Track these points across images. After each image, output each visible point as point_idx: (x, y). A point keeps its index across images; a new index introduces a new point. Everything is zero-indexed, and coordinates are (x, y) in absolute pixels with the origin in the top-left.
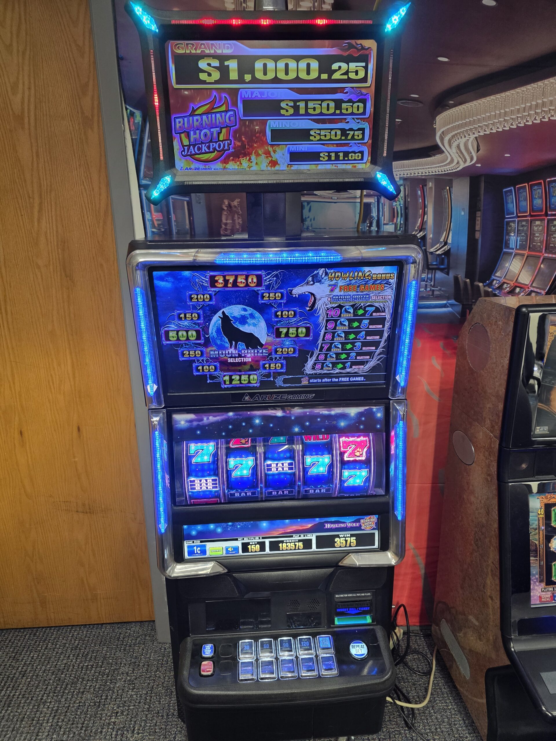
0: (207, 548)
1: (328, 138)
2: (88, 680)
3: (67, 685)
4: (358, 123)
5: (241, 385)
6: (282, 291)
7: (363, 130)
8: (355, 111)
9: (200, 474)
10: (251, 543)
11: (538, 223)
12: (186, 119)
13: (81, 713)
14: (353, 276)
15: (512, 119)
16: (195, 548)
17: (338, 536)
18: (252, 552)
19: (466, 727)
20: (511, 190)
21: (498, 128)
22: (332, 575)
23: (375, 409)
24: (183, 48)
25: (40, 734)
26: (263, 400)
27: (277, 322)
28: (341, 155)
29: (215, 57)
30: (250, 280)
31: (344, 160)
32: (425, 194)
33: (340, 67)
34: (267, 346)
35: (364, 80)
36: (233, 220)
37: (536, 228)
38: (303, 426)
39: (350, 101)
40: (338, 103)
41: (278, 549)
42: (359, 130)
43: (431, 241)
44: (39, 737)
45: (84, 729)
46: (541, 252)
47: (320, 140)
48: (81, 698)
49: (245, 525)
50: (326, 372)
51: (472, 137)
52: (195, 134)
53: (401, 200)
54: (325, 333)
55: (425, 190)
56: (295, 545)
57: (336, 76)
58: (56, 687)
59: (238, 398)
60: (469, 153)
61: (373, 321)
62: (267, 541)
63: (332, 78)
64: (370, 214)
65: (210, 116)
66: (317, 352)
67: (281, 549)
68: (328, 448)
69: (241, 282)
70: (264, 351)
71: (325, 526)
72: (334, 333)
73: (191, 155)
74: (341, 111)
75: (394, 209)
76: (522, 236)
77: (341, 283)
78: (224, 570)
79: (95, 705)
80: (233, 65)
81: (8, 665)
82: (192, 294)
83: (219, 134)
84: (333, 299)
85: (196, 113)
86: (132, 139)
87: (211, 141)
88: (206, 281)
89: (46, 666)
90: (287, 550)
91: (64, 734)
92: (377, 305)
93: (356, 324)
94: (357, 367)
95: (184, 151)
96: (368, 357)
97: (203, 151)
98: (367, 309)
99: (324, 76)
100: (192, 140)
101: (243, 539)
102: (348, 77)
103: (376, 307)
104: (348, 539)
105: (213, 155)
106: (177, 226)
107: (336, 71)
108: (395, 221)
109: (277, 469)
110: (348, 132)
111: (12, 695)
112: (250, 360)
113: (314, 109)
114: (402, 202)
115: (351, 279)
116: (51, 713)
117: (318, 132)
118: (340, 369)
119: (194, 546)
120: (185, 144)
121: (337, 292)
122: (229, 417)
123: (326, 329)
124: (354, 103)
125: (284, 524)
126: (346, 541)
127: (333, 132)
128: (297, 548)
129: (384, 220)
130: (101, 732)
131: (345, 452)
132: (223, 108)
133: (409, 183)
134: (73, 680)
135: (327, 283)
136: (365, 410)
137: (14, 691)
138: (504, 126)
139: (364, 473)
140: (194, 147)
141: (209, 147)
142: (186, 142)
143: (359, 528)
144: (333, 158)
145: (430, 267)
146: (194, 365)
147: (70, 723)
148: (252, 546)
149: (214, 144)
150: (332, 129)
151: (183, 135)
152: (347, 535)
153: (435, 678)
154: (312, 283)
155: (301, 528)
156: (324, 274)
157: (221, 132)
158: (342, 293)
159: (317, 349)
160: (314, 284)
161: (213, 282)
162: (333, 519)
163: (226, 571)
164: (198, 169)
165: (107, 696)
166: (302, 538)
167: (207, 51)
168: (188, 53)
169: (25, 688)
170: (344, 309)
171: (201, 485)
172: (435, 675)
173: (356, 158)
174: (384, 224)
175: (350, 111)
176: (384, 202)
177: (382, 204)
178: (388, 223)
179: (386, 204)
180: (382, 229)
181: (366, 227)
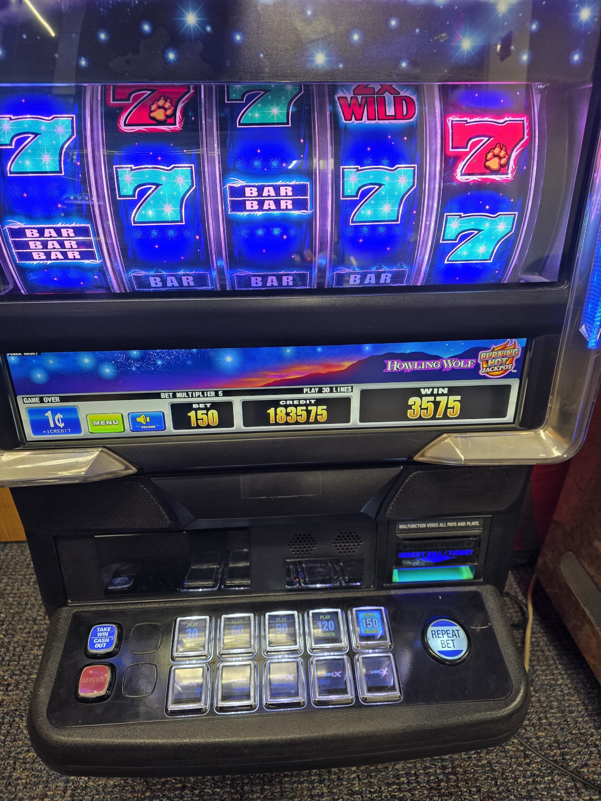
0: (81, 416)
10: (195, 406)
16: (49, 414)
17: (417, 392)
18: (198, 427)
19: (590, 715)
22: (395, 482)
41: (266, 422)
49: (177, 358)
56: (309, 412)
62: (237, 402)
67: (272, 420)
78: (127, 468)
90: (287, 423)
101: (174, 396)
104: (443, 400)
119: (46, 410)
125: (281, 359)
126: (437, 404)
128: (312, 419)
139: (502, 224)
143: (474, 373)
148: (199, 412)
152: (441, 391)
153: (533, 633)
155: (322, 371)
162: (409, 348)
163: (133, 470)
166: (326, 394)
172: (532, 628)
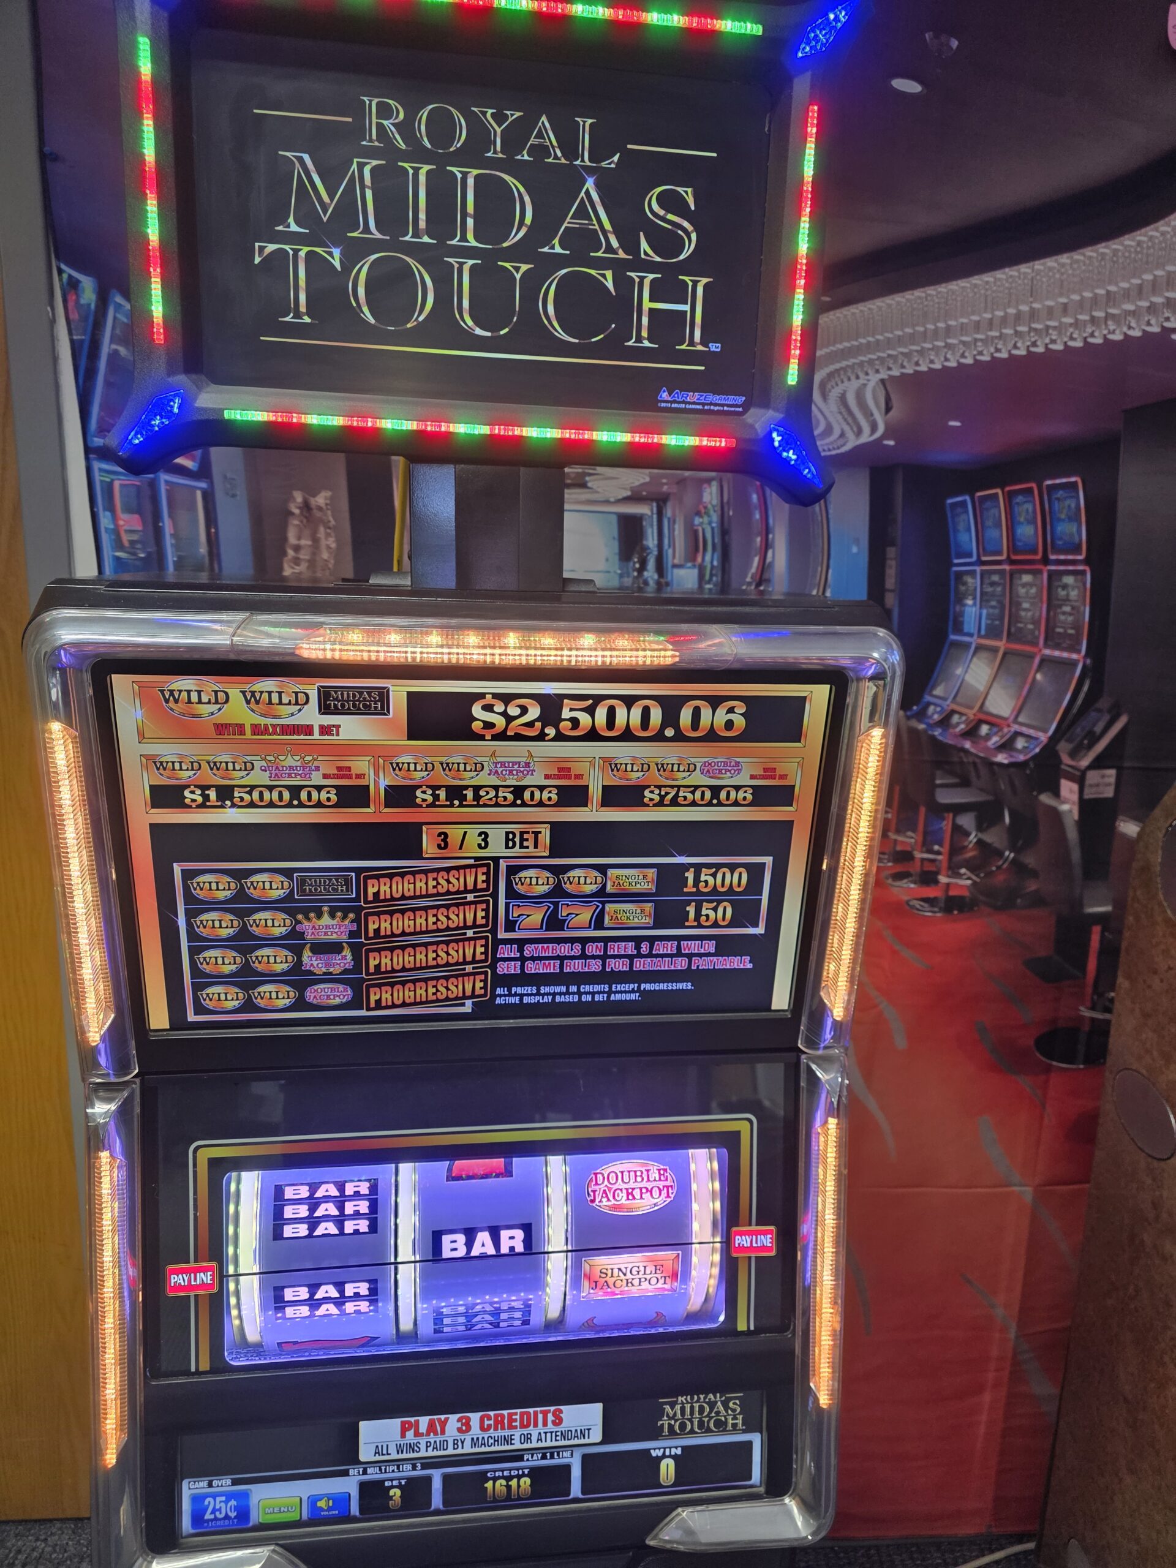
11: (1027, 578)
15: (964, 343)
20: (964, 503)
21: (932, 362)
36: (316, 540)
37: (1022, 591)
46: (1035, 644)
51: (874, 379)
60: (868, 414)
64: (640, 540)
75: (696, 532)
76: (993, 607)
86: (72, 342)
106: (177, 547)
108: (699, 559)
114: (715, 518)
129: (674, 557)
138: (947, 360)
174: (675, 566)
176: (674, 515)
177: (669, 519)
178: (682, 563)
179: (677, 519)
180: (669, 578)
181: (631, 570)
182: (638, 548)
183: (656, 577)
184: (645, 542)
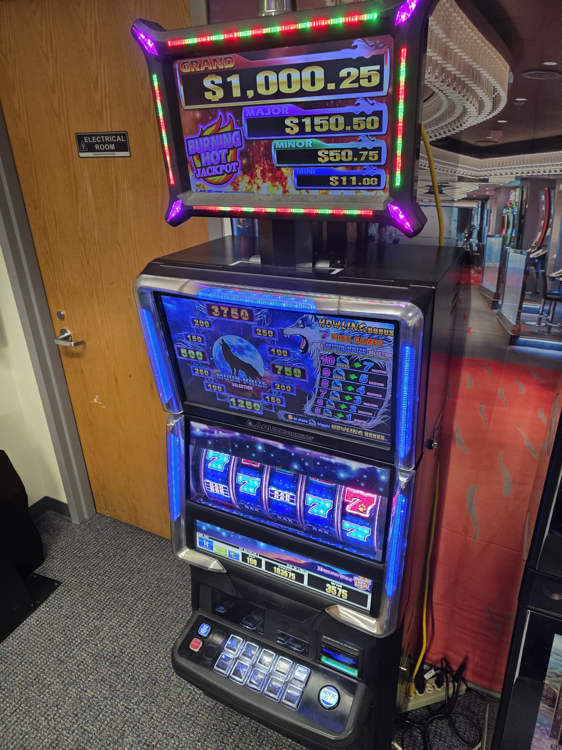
0: (214, 545)
1: (338, 159)
2: (176, 597)
3: (162, 593)
4: (373, 141)
5: (246, 410)
6: (274, 329)
7: (379, 149)
8: (369, 127)
9: (215, 479)
10: (250, 556)
12: (196, 140)
13: (160, 620)
14: (346, 326)
16: (205, 541)
17: (330, 583)
18: (250, 564)
22: (318, 616)
23: (379, 470)
24: (188, 67)
25: (129, 623)
26: (265, 430)
27: (273, 359)
28: (354, 179)
29: (217, 73)
30: (242, 314)
31: (357, 185)
32: (552, 200)
33: (349, 74)
34: (265, 379)
35: (379, 87)
38: (302, 465)
39: (363, 114)
40: (349, 118)
41: (273, 571)
42: (374, 149)
43: (554, 263)
44: (127, 625)
45: (157, 634)
47: (330, 162)
48: (166, 608)
50: (325, 417)
52: (205, 156)
53: (514, 206)
54: (321, 379)
55: (552, 195)
56: (289, 574)
57: (345, 85)
58: (154, 592)
59: (243, 421)
61: (372, 378)
62: (264, 560)
63: (341, 88)
64: (471, 221)
65: (217, 137)
66: (314, 396)
67: (275, 572)
68: (331, 494)
69: (235, 314)
70: (263, 383)
71: (317, 568)
72: (331, 381)
73: (204, 178)
74: (352, 128)
75: (504, 217)
77: (333, 331)
78: (224, 570)
79: (172, 619)
80: (235, 80)
81: (134, 558)
82: (194, 319)
83: (227, 155)
84: (325, 346)
85: (205, 134)
87: (220, 163)
88: (204, 309)
89: (155, 572)
90: (280, 575)
91: (143, 631)
92: (376, 361)
93: (353, 377)
94: (359, 421)
95: (197, 173)
96: (371, 414)
97: (214, 174)
98: (365, 363)
99: (331, 86)
100: (203, 161)
101: (243, 550)
102: (359, 85)
103: (375, 363)
105: (223, 177)
107: (344, 79)
108: (504, 233)
109: (279, 497)
110: (360, 152)
111: (126, 583)
112: (251, 388)
113: (321, 126)
114: (516, 209)
115: (343, 328)
116: (142, 611)
117: (326, 152)
118: (341, 418)
119: (204, 539)
120: (198, 167)
121: (329, 339)
122: (235, 436)
123: (322, 375)
124: (367, 116)
126: (338, 590)
127: (343, 153)
128: (289, 577)
129: (489, 231)
130: (166, 643)
131: (348, 503)
132: (229, 128)
133: (528, 185)
134: (167, 591)
135: (318, 328)
136: (368, 468)
137: (128, 582)
139: (366, 531)
140: (206, 168)
141: (218, 170)
142: (198, 165)
143: (352, 584)
144: (344, 183)
145: (549, 296)
146: (204, 382)
147: (150, 624)
148: (251, 559)
149: (223, 166)
150: (342, 149)
151: (195, 157)
152: (339, 586)
154: (302, 326)
155: (294, 561)
156: (314, 318)
157: (228, 154)
158: (335, 341)
159: (315, 393)
160: (304, 327)
161: (210, 311)
163: (225, 572)
164: (211, 191)
165: (183, 616)
166: (295, 570)
167: (210, 68)
168: (193, 72)
169: (135, 582)
170: (338, 358)
171: (215, 488)
173: (372, 183)
174: (489, 236)
175: (362, 127)
176: (491, 207)
177: (488, 210)
178: (493, 234)
179: (493, 210)
180: (485, 243)
181: (463, 238)
182: (468, 226)
183: (477, 242)
184: (472, 223)
